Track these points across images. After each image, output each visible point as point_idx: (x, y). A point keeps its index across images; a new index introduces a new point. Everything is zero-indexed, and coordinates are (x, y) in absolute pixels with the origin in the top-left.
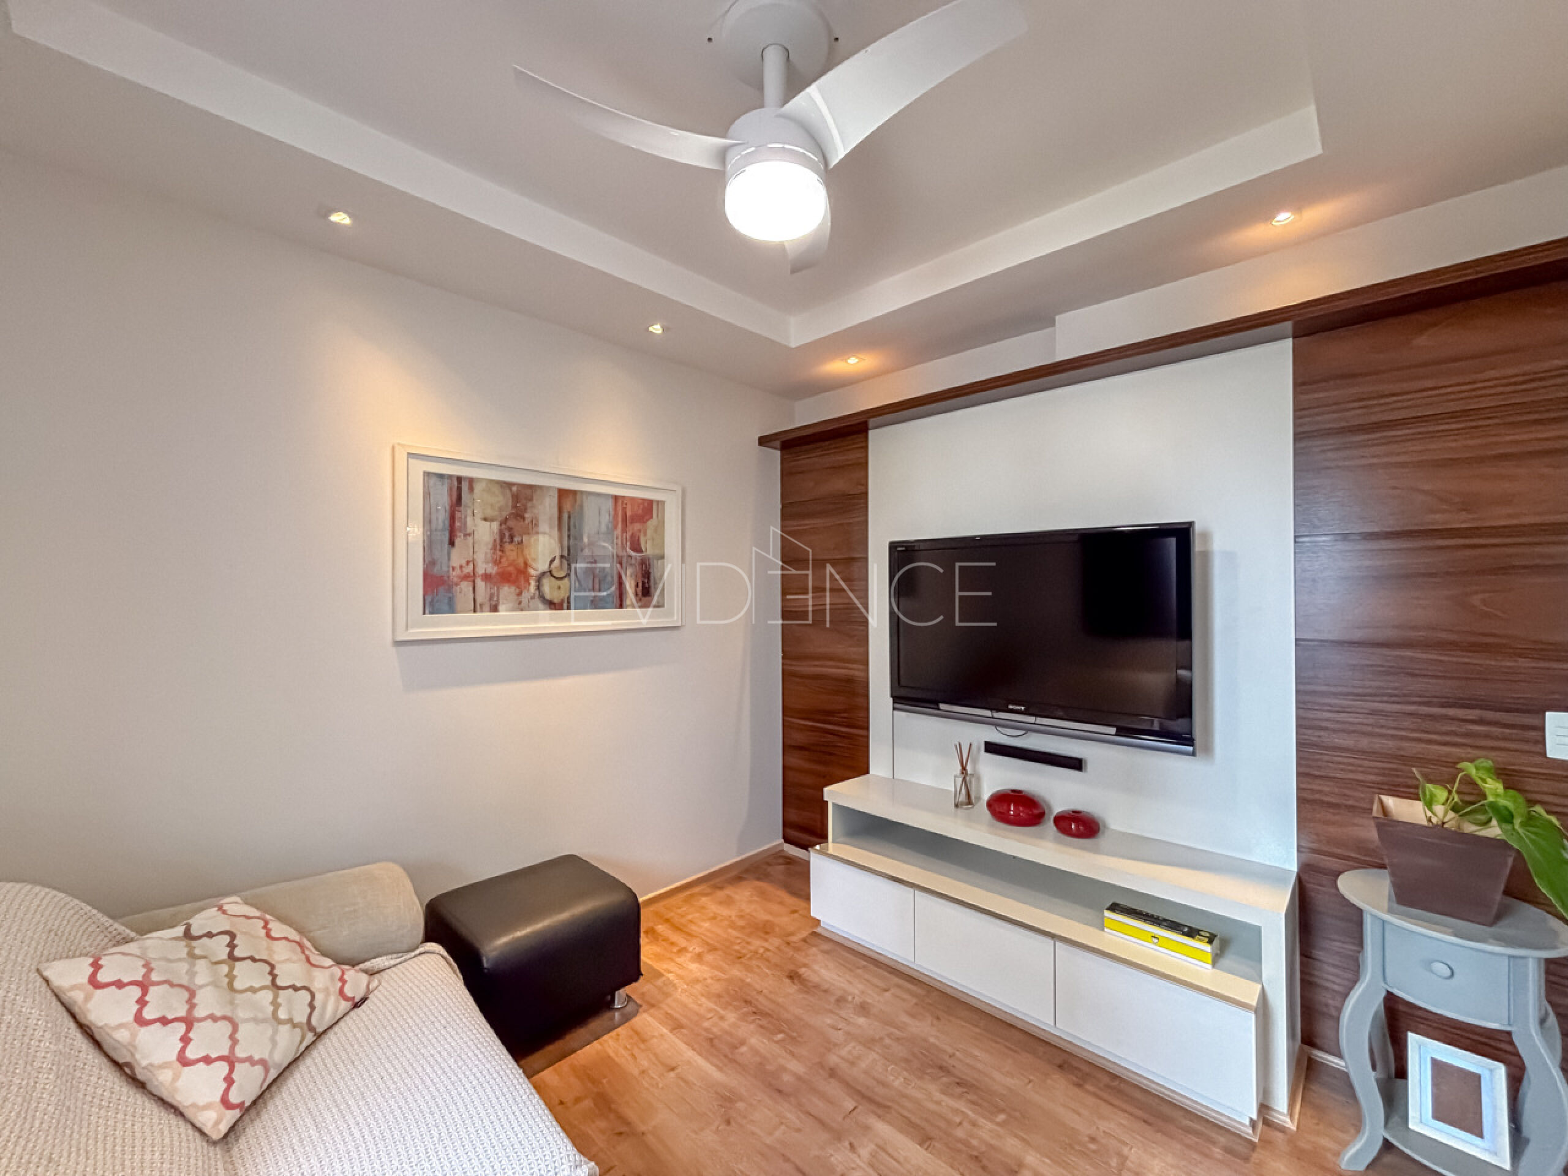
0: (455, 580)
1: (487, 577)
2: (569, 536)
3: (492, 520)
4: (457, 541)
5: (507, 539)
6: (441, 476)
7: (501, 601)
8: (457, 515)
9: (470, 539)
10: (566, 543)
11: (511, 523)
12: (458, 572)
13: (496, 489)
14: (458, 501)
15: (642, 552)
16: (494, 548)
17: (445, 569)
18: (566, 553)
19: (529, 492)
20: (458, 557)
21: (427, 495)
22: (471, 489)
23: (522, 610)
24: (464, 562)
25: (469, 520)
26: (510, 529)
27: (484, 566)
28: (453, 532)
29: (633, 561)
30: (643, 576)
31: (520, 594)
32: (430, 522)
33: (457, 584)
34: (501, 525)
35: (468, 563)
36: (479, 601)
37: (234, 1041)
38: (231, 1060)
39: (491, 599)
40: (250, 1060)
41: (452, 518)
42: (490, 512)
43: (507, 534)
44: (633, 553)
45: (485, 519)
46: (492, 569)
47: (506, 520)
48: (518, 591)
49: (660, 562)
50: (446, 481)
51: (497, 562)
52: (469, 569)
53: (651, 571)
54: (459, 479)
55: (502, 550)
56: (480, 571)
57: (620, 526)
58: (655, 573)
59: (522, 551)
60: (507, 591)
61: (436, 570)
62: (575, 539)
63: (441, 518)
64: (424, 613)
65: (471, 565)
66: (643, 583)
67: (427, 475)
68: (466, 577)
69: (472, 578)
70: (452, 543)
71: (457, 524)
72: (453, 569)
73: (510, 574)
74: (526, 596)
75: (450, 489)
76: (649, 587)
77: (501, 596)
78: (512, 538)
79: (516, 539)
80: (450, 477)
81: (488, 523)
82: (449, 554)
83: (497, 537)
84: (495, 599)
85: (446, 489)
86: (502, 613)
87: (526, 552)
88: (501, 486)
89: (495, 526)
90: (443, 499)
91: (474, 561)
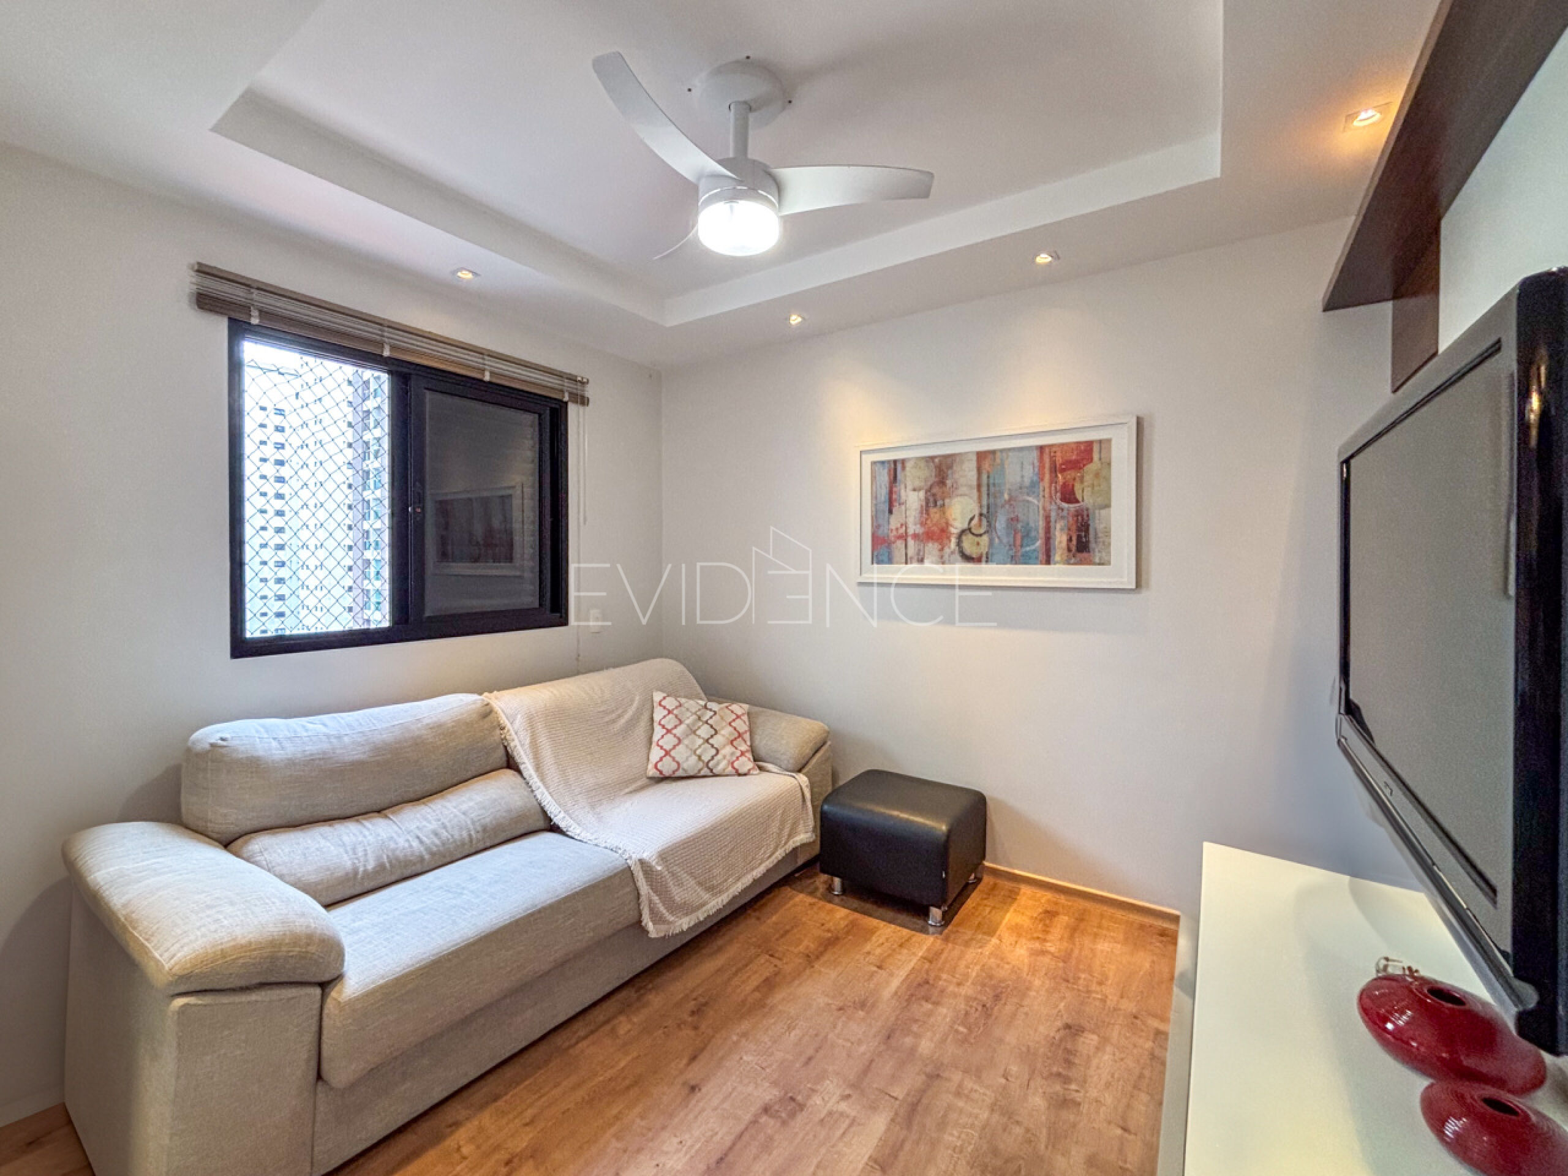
0: (893, 539)
1: (915, 536)
2: (988, 494)
3: (920, 490)
4: (894, 510)
5: (931, 504)
6: (883, 463)
7: (926, 555)
8: (895, 489)
9: (903, 507)
10: (985, 502)
11: (934, 490)
12: (894, 533)
13: (922, 464)
14: (894, 479)
15: (1077, 501)
16: (921, 513)
17: (886, 531)
18: (985, 511)
19: (949, 461)
20: (895, 522)
21: (874, 478)
22: (904, 468)
23: (943, 563)
24: (899, 525)
25: (903, 492)
26: (934, 495)
27: (914, 527)
28: (891, 502)
29: (1065, 513)
30: (1079, 530)
31: (942, 550)
32: (876, 498)
33: (894, 543)
34: (926, 493)
35: (902, 525)
36: (909, 555)
37: (674, 747)
38: (667, 753)
39: (918, 554)
40: (674, 759)
41: (891, 492)
42: (917, 483)
43: (931, 499)
44: (1065, 505)
45: (914, 490)
46: (919, 530)
47: (931, 487)
48: (940, 547)
49: (1103, 512)
50: (887, 465)
51: (922, 524)
52: (902, 530)
53: (1090, 522)
54: (895, 462)
55: (928, 513)
56: (911, 531)
57: (1047, 477)
58: (1096, 525)
59: (944, 513)
60: (932, 547)
61: (880, 533)
62: (995, 497)
63: (883, 493)
64: (873, 563)
65: (904, 528)
66: (1079, 537)
67: (874, 463)
68: (900, 537)
69: (904, 537)
70: (891, 512)
71: (894, 496)
72: (892, 530)
73: (933, 533)
74: (947, 551)
75: (890, 471)
76: (1088, 542)
77: (926, 551)
78: (935, 502)
79: (939, 503)
80: (889, 462)
81: (916, 493)
82: (889, 518)
83: (924, 504)
84: (921, 553)
85: (886, 471)
86: (927, 564)
87: (948, 514)
88: (927, 461)
89: (922, 494)
90: (884, 477)
91: (906, 523)
